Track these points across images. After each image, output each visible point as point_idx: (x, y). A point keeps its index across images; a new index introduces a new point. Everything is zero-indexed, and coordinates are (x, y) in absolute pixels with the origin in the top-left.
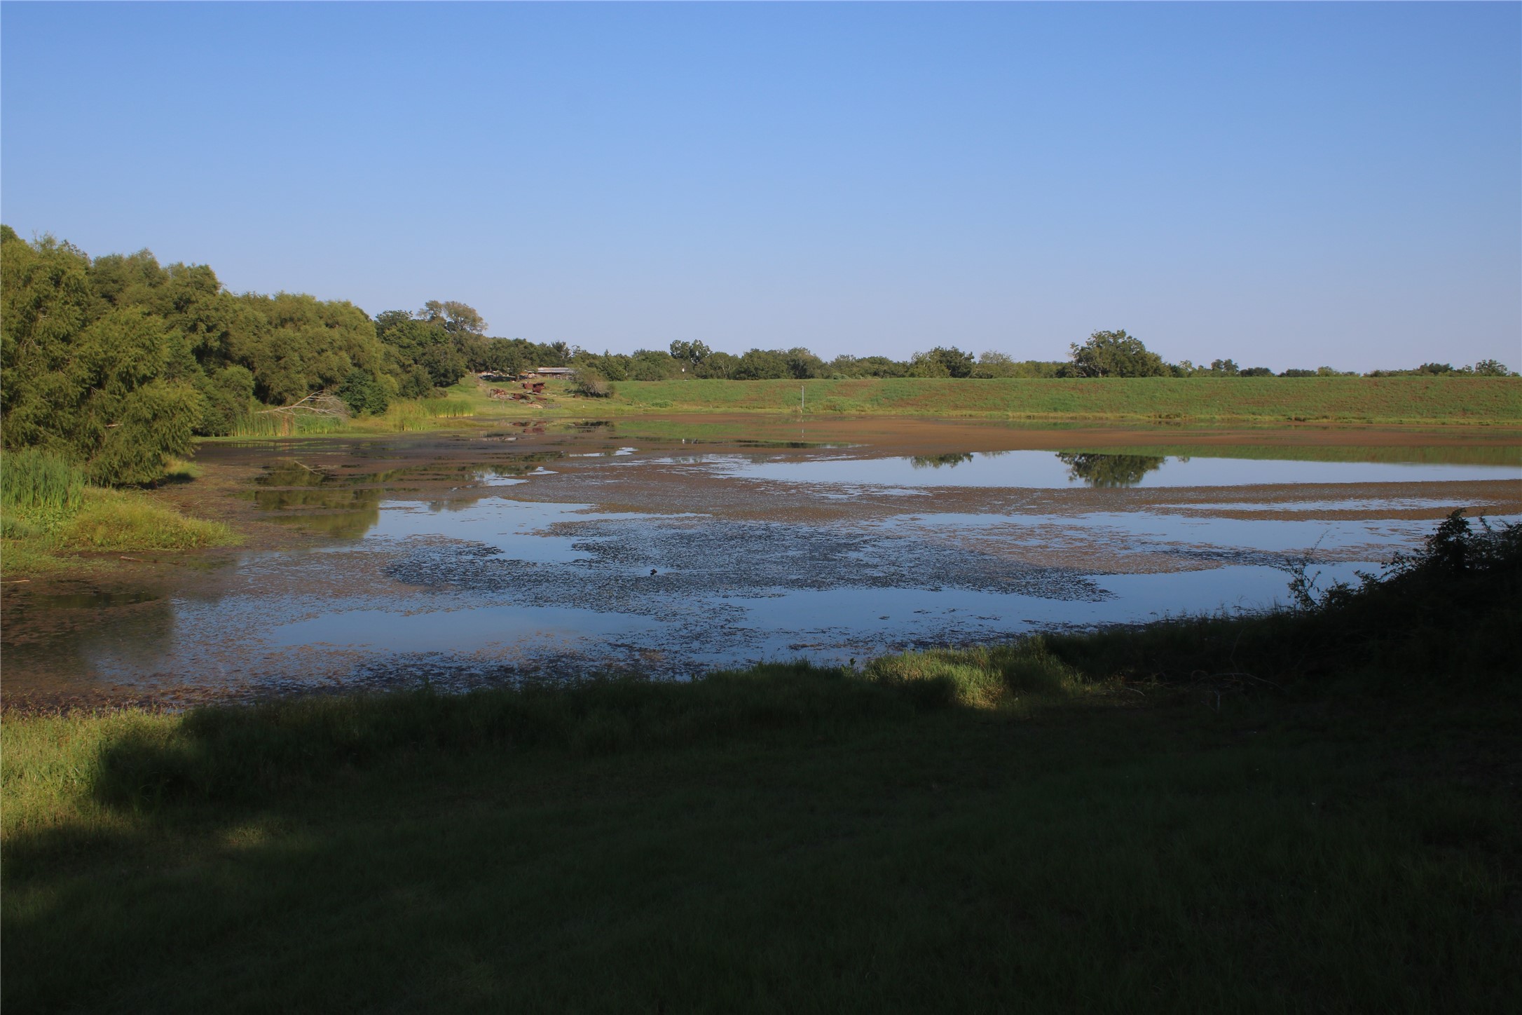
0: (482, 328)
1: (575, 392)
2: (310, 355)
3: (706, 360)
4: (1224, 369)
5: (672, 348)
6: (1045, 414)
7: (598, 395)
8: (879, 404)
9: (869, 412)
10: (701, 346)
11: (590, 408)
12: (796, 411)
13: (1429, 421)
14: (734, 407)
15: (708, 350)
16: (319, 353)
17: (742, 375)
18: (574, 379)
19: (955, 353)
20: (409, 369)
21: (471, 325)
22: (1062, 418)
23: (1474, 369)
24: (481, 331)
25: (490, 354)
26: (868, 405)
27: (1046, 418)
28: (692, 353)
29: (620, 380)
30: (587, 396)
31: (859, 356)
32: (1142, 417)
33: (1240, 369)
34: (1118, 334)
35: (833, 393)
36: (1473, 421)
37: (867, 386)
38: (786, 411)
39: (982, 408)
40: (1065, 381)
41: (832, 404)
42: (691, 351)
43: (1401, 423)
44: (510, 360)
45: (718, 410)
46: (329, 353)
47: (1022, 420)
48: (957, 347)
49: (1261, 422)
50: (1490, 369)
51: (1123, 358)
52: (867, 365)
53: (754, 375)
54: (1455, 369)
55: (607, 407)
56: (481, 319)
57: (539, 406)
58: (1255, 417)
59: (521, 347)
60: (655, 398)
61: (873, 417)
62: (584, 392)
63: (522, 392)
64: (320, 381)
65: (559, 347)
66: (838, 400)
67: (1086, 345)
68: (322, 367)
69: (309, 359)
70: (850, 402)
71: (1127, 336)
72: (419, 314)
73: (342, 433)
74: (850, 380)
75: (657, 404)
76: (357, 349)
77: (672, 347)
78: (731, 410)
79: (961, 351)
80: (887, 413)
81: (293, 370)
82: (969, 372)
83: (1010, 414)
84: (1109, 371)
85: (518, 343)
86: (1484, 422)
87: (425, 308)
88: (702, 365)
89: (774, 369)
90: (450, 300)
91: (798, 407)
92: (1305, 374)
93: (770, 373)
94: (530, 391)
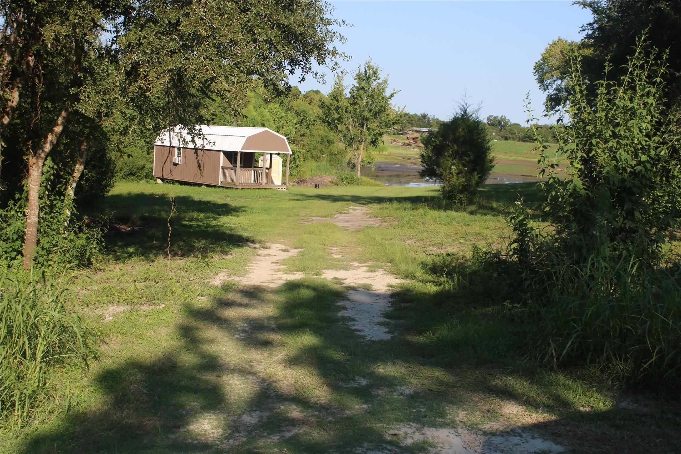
3: (507, 128)
5: (488, 120)
10: (505, 119)
14: (520, 156)
15: (509, 122)
17: (527, 139)
42: (499, 122)
57: (417, 150)
59: (407, 117)
63: (407, 141)
65: (424, 116)
78: (518, 158)
88: (505, 131)
94: (412, 141)
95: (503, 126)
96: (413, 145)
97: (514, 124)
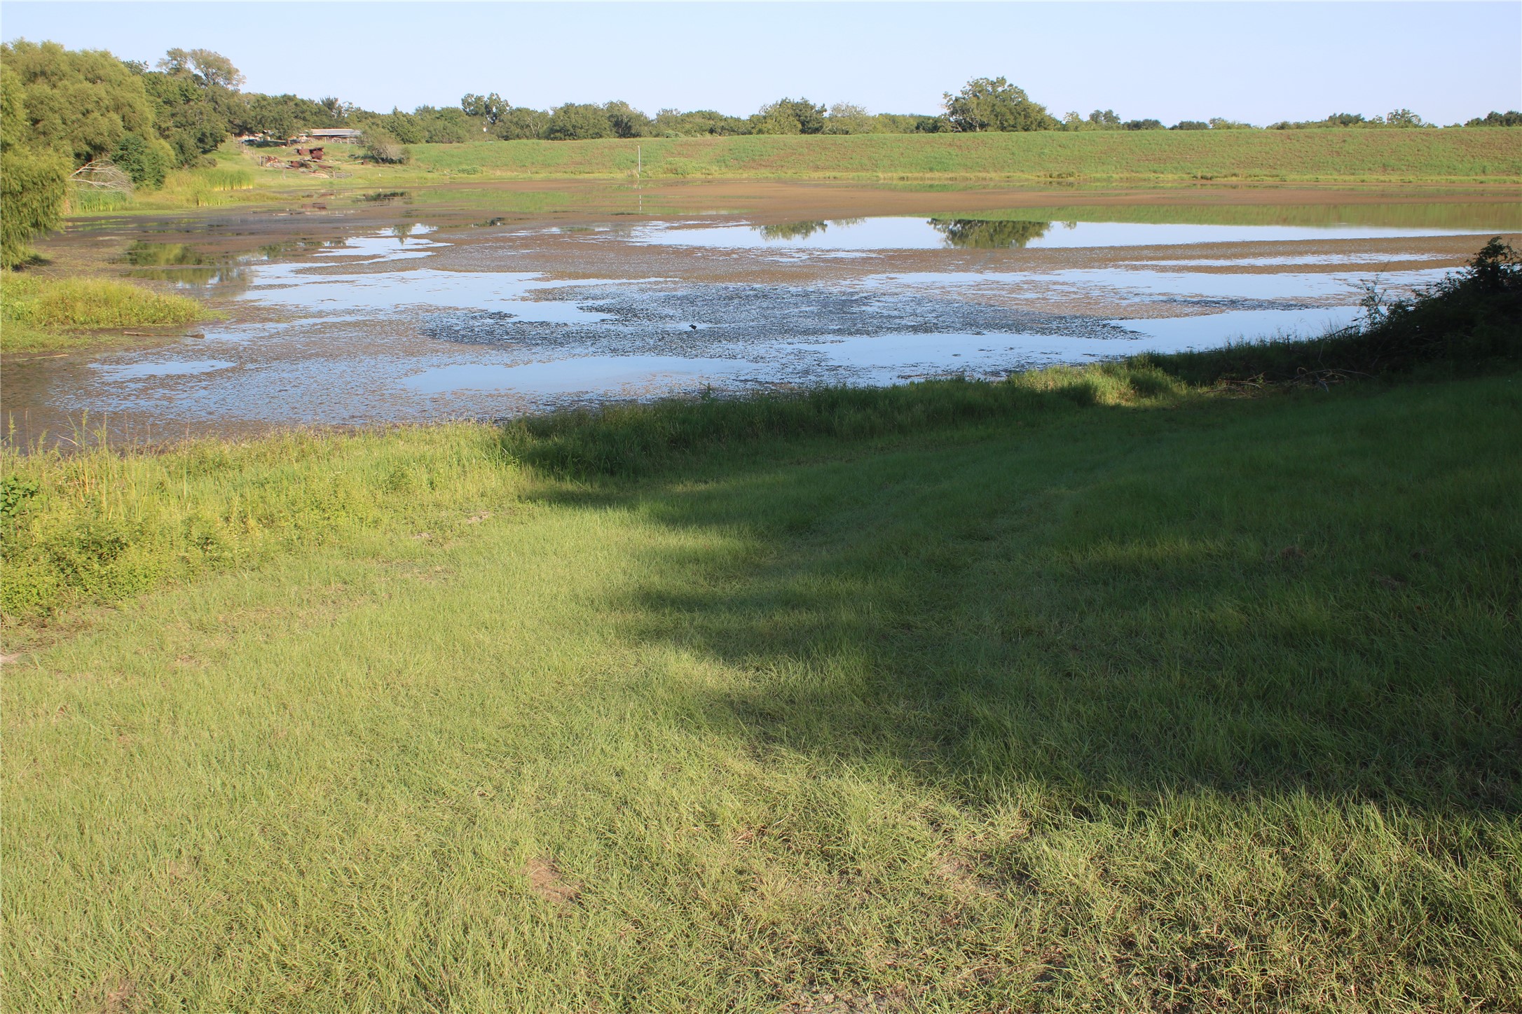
0: (239, 81)
1: (365, 157)
2: (74, 118)
3: (505, 117)
4: (1103, 120)
5: (463, 104)
6: (921, 175)
7: (391, 162)
8: (727, 166)
9: (717, 175)
10: (498, 101)
11: (384, 177)
12: (632, 176)
13: (1347, 178)
14: (556, 172)
15: (507, 105)
16: (84, 115)
17: (558, 135)
18: (360, 142)
19: (805, 105)
20: (167, 133)
21: (226, 79)
22: (940, 179)
23: (1385, 120)
24: (237, 85)
25: (253, 114)
26: (715, 167)
27: (922, 179)
28: (488, 109)
29: (412, 142)
30: (377, 162)
31: (684, 110)
32: (1030, 177)
33: (1122, 122)
34: (998, 82)
35: (672, 154)
36: (1395, 177)
37: (710, 145)
38: (620, 176)
39: (847, 169)
40: (940, 137)
41: (673, 167)
42: (487, 107)
43: (1317, 180)
44: (278, 121)
45: (538, 176)
46: (96, 114)
47: (894, 182)
48: (807, 98)
49: (1163, 181)
50: (1403, 120)
51: (1004, 110)
52: (699, 120)
53: (571, 134)
54: (1367, 120)
55: (406, 175)
56: (237, 71)
57: (324, 176)
58: (1156, 175)
59: (292, 104)
60: (461, 163)
61: (723, 182)
62: (373, 157)
63: (298, 158)
64: (88, 149)
65: (330, 104)
66: (680, 162)
67: (960, 95)
68: (90, 131)
69: (73, 122)
70: (694, 164)
71: (1007, 84)
72: (160, 65)
73: (131, 209)
74: (683, 138)
75: (463, 171)
76: (126, 109)
77: (464, 102)
78: (554, 176)
79: (811, 103)
80: (738, 176)
81: (55, 135)
82: (821, 127)
83: (881, 175)
84: (988, 125)
85: (287, 99)
86: (1407, 179)
87: (167, 58)
88: (502, 124)
89: (594, 126)
90: (197, 48)
91: (635, 172)
92: (1200, 126)
93: (591, 132)
94: (308, 157)
95: (495, 115)
96: (312, 164)
97: (519, 110)
